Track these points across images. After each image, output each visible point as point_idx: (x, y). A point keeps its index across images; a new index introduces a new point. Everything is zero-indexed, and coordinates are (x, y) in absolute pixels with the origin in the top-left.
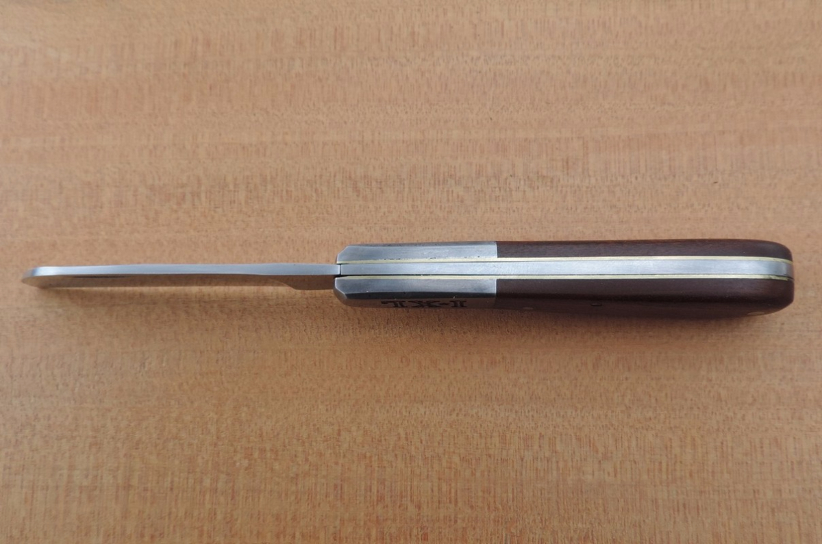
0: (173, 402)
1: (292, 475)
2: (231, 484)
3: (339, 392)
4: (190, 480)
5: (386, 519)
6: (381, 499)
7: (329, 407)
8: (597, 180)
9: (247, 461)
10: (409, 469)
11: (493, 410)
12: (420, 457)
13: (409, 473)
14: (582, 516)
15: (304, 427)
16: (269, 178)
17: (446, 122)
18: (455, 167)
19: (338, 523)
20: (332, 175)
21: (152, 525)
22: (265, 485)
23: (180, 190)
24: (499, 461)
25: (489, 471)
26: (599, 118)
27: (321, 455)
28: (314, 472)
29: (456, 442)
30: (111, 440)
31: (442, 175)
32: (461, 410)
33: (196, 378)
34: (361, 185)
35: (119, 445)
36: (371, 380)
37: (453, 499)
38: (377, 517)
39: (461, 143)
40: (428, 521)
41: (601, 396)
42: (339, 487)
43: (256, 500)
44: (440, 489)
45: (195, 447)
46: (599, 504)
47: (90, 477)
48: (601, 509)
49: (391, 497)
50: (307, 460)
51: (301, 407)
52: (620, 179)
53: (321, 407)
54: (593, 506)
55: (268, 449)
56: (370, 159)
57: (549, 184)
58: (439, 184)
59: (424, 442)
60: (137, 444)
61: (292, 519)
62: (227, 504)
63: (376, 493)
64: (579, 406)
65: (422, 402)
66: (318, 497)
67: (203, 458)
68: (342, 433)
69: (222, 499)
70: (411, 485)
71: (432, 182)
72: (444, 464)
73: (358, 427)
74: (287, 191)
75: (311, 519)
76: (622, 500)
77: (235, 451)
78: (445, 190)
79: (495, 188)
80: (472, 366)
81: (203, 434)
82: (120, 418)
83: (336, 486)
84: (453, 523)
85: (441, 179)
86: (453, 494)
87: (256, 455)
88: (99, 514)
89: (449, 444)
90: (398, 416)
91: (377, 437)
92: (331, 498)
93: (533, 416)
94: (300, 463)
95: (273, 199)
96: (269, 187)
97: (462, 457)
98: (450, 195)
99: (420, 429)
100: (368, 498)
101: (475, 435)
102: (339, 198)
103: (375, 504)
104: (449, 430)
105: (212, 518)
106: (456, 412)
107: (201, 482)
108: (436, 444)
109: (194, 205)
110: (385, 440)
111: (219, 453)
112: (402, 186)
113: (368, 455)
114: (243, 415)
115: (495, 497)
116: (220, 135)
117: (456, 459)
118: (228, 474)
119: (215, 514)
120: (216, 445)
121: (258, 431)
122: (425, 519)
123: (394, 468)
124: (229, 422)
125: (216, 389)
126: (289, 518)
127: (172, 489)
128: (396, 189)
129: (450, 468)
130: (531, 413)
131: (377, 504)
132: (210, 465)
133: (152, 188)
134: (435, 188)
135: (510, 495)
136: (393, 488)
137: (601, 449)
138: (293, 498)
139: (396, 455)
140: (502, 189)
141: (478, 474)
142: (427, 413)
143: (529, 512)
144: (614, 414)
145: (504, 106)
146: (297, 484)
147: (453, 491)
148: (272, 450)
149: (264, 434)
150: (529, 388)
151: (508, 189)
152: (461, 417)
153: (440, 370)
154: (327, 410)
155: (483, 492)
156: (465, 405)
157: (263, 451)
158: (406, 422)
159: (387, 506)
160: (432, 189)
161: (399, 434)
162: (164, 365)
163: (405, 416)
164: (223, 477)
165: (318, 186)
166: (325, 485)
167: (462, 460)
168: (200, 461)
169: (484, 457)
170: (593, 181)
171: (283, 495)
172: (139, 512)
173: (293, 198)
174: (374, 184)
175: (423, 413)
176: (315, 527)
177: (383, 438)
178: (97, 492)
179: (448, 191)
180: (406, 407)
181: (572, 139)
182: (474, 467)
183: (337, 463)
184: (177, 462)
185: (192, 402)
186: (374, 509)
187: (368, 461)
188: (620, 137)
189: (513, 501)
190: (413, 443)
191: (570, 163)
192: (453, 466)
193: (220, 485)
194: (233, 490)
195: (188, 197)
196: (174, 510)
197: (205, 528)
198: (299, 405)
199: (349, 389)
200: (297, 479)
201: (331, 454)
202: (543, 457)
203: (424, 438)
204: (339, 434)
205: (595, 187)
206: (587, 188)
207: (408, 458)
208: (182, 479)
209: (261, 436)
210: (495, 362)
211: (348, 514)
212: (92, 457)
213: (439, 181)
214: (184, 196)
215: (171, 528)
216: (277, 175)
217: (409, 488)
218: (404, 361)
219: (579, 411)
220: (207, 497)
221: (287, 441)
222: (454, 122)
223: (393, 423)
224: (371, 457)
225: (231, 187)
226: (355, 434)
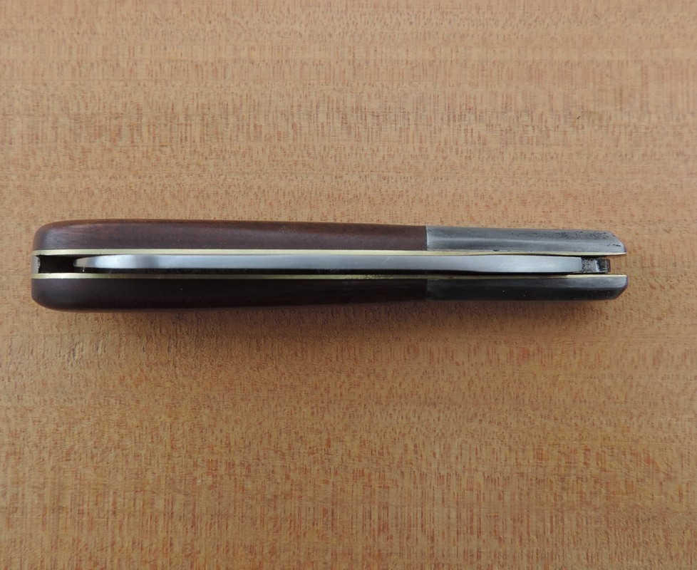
0: (113, 401)
1: (269, 497)
2: (191, 507)
3: (327, 390)
4: (138, 501)
5: (391, 553)
6: (384, 528)
7: (315, 410)
8: (659, 118)
9: (210, 478)
10: (420, 491)
11: (526, 416)
12: (433, 476)
13: (420, 494)
14: (638, 552)
15: (284, 435)
16: (231, 108)
17: (463, 37)
18: (475, 98)
19: (328, 557)
20: (314, 105)
21: (90, 558)
22: (235, 508)
23: (114, 122)
24: (534, 482)
25: (521, 494)
26: (662, 36)
27: (306, 471)
28: (298, 493)
29: (478, 456)
30: (34, 448)
31: (458, 109)
32: (484, 415)
33: (142, 370)
34: (352, 119)
35: (45, 455)
36: (369, 376)
37: (475, 529)
38: (379, 551)
39: (483, 66)
40: (443, 556)
41: (663, 399)
42: (330, 513)
43: (224, 527)
44: (459, 517)
45: (143, 459)
46: (659, 536)
47: (8, 495)
48: (662, 543)
49: (397, 526)
50: (288, 478)
51: (279, 409)
52: (689, 117)
53: (304, 410)
54: (652, 538)
55: (237, 462)
56: (364, 85)
57: (597, 122)
58: (454, 121)
59: (437, 456)
60: (68, 454)
61: (270, 552)
62: (187, 532)
63: (377, 520)
64: (636, 412)
65: (435, 405)
66: (303, 525)
67: (154, 473)
68: (333, 443)
69: (180, 526)
70: (422, 511)
71: (446, 117)
72: (464, 485)
73: (354, 436)
74: (255, 126)
75: (294, 553)
76: (689, 531)
77: (195, 465)
78: (463, 128)
79: (527, 126)
80: (499, 360)
81: (152, 442)
82: (44, 420)
83: (325, 511)
84: (475, 559)
85: (457, 113)
86: (475, 524)
87: (222, 470)
88: (21, 542)
89: (470, 459)
90: (405, 421)
91: (378, 449)
92: (320, 526)
93: (576, 425)
94: (279, 481)
95: (237, 136)
96: (232, 120)
97: (486, 475)
98: (469, 134)
99: (432, 440)
100: (368, 527)
101: (503, 447)
102: (323, 135)
103: (376, 533)
104: (469, 441)
105: (167, 550)
106: (479, 418)
107: (152, 504)
108: (453, 459)
109: (133, 142)
110: (388, 453)
111: (174, 467)
112: (406, 121)
113: (366, 472)
114: (205, 418)
115: (528, 527)
116: (165, 48)
117: (479, 478)
118: (186, 495)
119: (171, 545)
120: (170, 457)
121: (224, 440)
122: (440, 554)
123: (400, 489)
124: (187, 428)
125: (168, 385)
126: (266, 551)
127: (114, 513)
128: (398, 126)
129: (472, 490)
130: (573, 421)
131: (379, 535)
132: (163, 482)
133: (77, 118)
134: (448, 125)
135: (548, 524)
136: (399, 514)
137: (663, 468)
138: (271, 526)
139: (402, 473)
140: (536, 127)
141: (507, 498)
142: (442, 419)
143: (572, 546)
144: (679, 422)
145: (538, 17)
146: (275, 507)
147: (475, 518)
148: (242, 464)
149: (232, 444)
150: (572, 389)
151: (544, 129)
152: (485, 424)
153: (458, 364)
154: (313, 414)
155: (514, 520)
156: (490, 408)
157: (231, 465)
158: (414, 430)
159: (391, 537)
160: (445, 127)
161: (406, 446)
162: (100, 352)
163: (414, 423)
164: (180, 498)
165: (295, 120)
166: (312, 510)
167: (488, 479)
168: (150, 476)
169: (515, 476)
170: (654, 119)
171: (258, 522)
172: (74, 540)
173: (263, 135)
174: (369, 118)
175: (436, 420)
176: (299, 562)
177: (385, 451)
178: (18, 515)
179: (466, 130)
180: (415, 411)
181: (627, 62)
182: (501, 488)
183: (326, 482)
184: (120, 478)
185: (138, 402)
186: (374, 540)
187: (366, 480)
188: (688, 61)
189: (552, 532)
190: (424, 457)
191: (625, 95)
192: (475, 487)
193: (176, 507)
194: (194, 515)
195: (125, 131)
196: (118, 539)
197: (159, 563)
198: (276, 406)
199: (341, 387)
200: (275, 502)
201: (318, 470)
202: (589, 477)
203: (437, 451)
204: (329, 445)
205: (656, 128)
206: (647, 128)
207: (418, 477)
208: (127, 500)
209: (228, 445)
210: (529, 355)
211: (341, 547)
212: (9, 471)
213: (454, 116)
214: (120, 130)
215: (116, 561)
216: (241, 105)
217: (419, 515)
218: (411, 351)
219: (635, 419)
220: (161, 523)
221: (261, 454)
222: (473, 36)
223: (398, 431)
224: (370, 475)
225: (182, 120)
226: (349, 444)
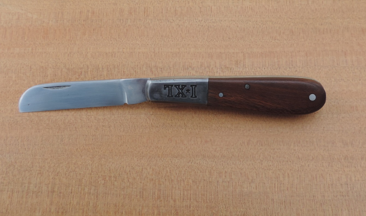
0: (73, 156)
1: (122, 187)
2: (97, 191)
3: (143, 153)
4: (79, 189)
5: (161, 206)
6: (159, 198)
7: (138, 159)
8: (249, 69)
9: (103, 181)
10: (171, 185)
11: (206, 161)
12: (176, 180)
13: (171, 187)
14: (242, 206)
15: (128, 167)
16: (116, 66)
17: (188, 45)
18: (192, 63)
19: (141, 208)
20: (142, 65)
21: (62, 208)
22: (111, 191)
23: (80, 70)
24: (208, 183)
25: (204, 186)
26: (250, 45)
27: (134, 179)
28: (131, 186)
29: (191, 174)
30: (47, 172)
31: (186, 66)
32: (193, 161)
33: (83, 146)
34: (154, 69)
35: (50, 174)
36: (156, 148)
37: (189, 198)
38: (157, 205)
39: (194, 54)
40: (178, 207)
41: (250, 156)
42: (142, 193)
43: (107, 197)
44: (184, 194)
45: (82, 175)
46: (249, 201)
47: (37, 187)
48: (250, 203)
49: (163, 197)
50: (128, 181)
51: (127, 159)
52: (258, 69)
53: (135, 159)
54: (247, 201)
55: (112, 176)
56: (158, 59)
57: (229, 70)
58: (185, 70)
59: (177, 174)
60: (58, 173)
61: (121, 206)
62: (95, 199)
63: (157, 195)
64: (242, 160)
65: (177, 157)
66: (133, 197)
67: (85, 180)
68: (143, 170)
69: (93, 197)
70: (172, 192)
71: (182, 69)
72: (186, 183)
73: (150, 167)
74: (123, 71)
75: (129, 206)
76: (259, 199)
77: (99, 177)
78: (188, 72)
79: (208, 71)
80: (198, 143)
81: (85, 169)
82: (51, 163)
83: (140, 192)
84: (189, 208)
85: (186, 67)
86: (189, 196)
87: (107, 179)
88: (40, 203)
89: (188, 175)
90: (167, 163)
91: (158, 172)
92: (138, 197)
93: (222, 164)
94: (126, 182)
95: (118, 74)
96: (116, 69)
97: (193, 180)
98: (190, 74)
99: (176, 169)
100: (154, 197)
101: (199, 171)
102: (144, 74)
103: (157, 199)
104: (188, 169)
105: (88, 205)
106: (191, 162)
107: (84, 190)
108: (182, 175)
109: (85, 76)
110: (161, 173)
111: (92, 178)
112: (170, 70)
113: (154, 179)
114: (103, 162)
115: (206, 197)
116: (97, 48)
117: (191, 181)
118: (95, 187)
119: (89, 203)
120: (91, 174)
121: (109, 169)
122: (177, 206)
123: (165, 185)
124: (97, 165)
125: (91, 151)
126: (120, 205)
127: (71, 193)
128: (168, 71)
129: (188, 185)
131: (157, 200)
132: (88, 182)
133: (68, 69)
134: (183, 71)
135: (213, 197)
136: (164, 193)
137: (250, 178)
138: (122, 197)
139: (166, 180)
140: (211, 72)
141: (200, 188)
142: (179, 162)
143: (221, 204)
144: (256, 163)
145: (212, 39)
146: (124, 191)
147: (189, 194)
148: (114, 177)
149: (111, 170)
150: (221, 152)
151: (213, 72)
152: (193, 164)
153: (184, 144)
155: (202, 195)
156: (195, 159)
157: (110, 177)
158: (170, 165)
159: (161, 201)
160: (182, 72)
161: (167, 171)
162: (70, 141)
163: (170, 163)
164: (93, 188)
165: (136, 69)
166: (136, 191)
167: (193, 182)
169: (202, 181)
170: (247, 69)
171: (118, 196)
172: (57, 202)
173: (126, 74)
174: (159, 69)
175: (177, 162)
176: (131, 209)
178: (40, 194)
179: (189, 72)
180: (170, 159)
181: (239, 53)
182: (198, 185)
183: (141, 183)
184: (74, 181)
185: (81, 156)
186: (156, 202)
187: (154, 182)
188: (258, 52)
189: (214, 199)
190: (173, 174)
191: (238, 62)
192: (189, 184)
193: (92, 191)
194: (97, 193)
195: (83, 73)
196: (72, 201)
197: (85, 209)
198: (126, 158)
199: (147, 152)
200: (124, 189)
201: (138, 178)
202: (226, 181)
203: (177, 172)
204: (142, 171)
205: (248, 72)
206: (245, 72)
207: (171, 181)
208: (76, 189)
210: (207, 141)
211: (145, 204)
212: (38, 179)
213: (185, 69)
214: (81, 73)
215: (71, 209)
216: (119, 65)
217: (171, 193)
218: (170, 140)
219: (241, 162)
220: (86, 196)
221: (120, 173)
222: (191, 45)
223: (165, 166)
225: (101, 70)
226: (149, 170)
